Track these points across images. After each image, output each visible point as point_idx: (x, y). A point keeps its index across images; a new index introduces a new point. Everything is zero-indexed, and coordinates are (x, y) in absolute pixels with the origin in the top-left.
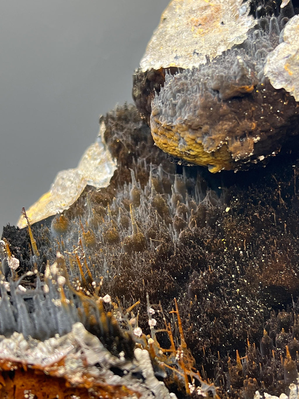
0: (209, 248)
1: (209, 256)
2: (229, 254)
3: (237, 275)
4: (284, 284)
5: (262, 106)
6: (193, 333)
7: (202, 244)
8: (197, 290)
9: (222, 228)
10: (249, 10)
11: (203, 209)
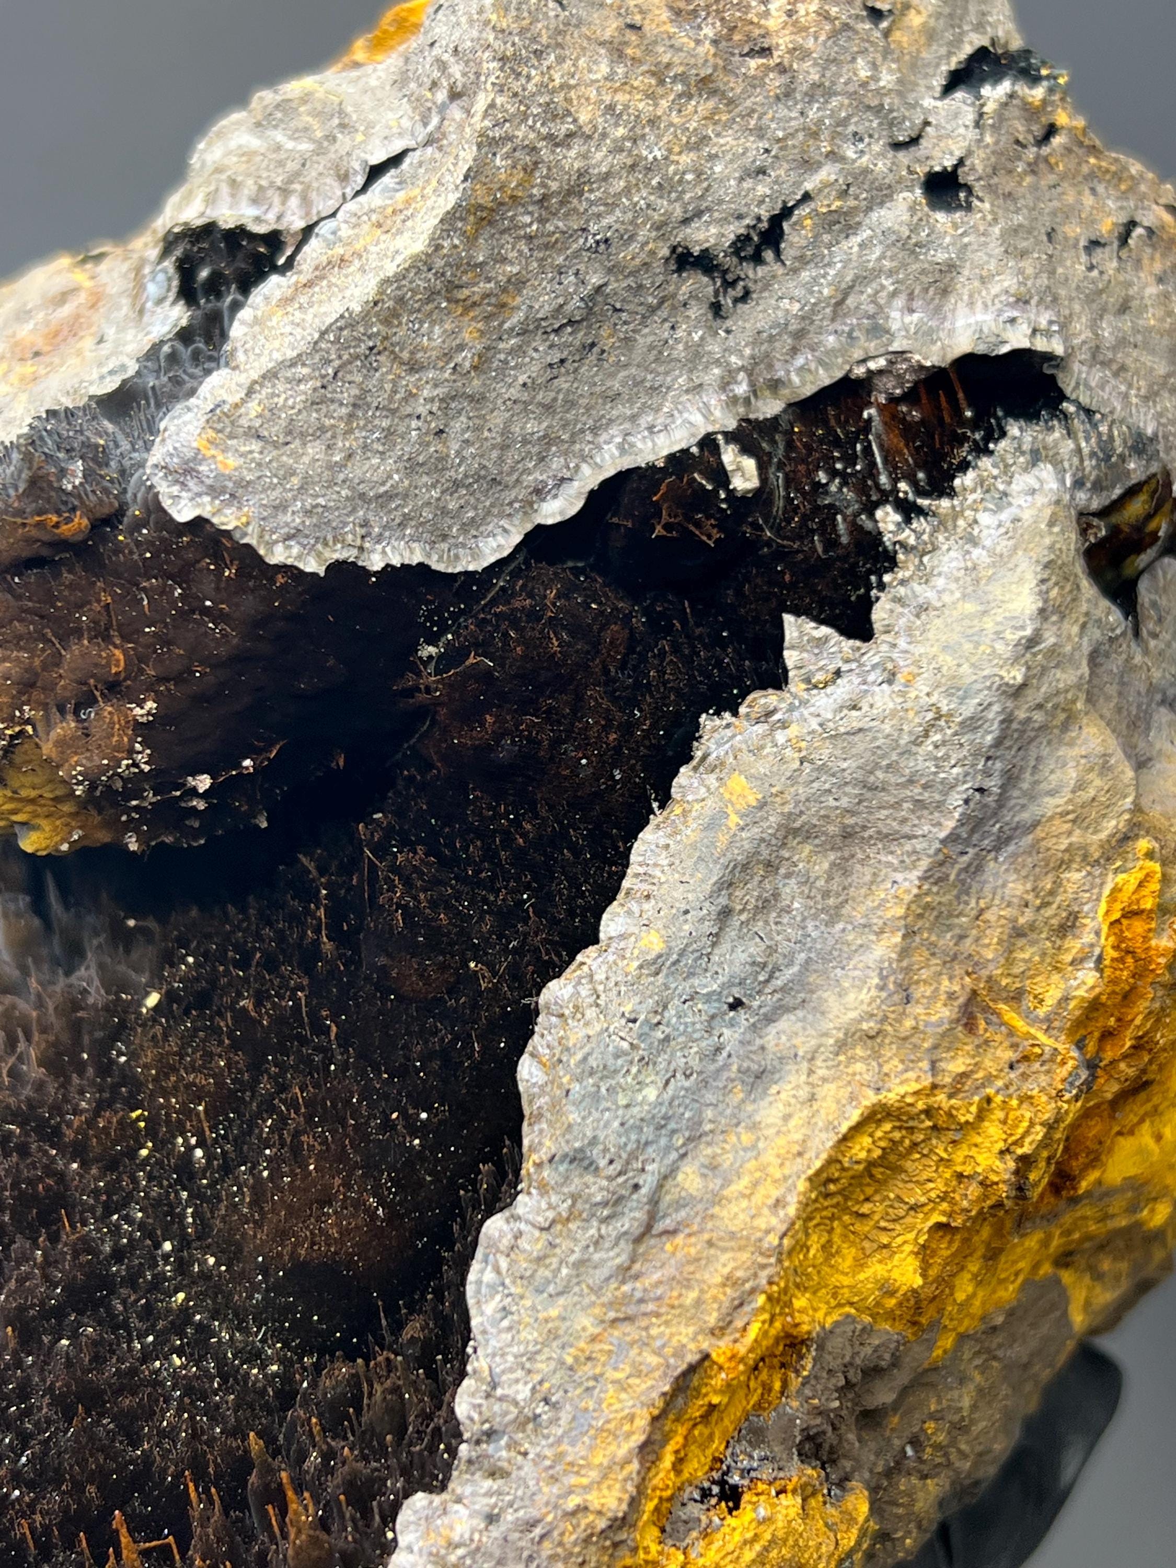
0: (78, 1151)
1: (81, 1176)
2: (159, 1163)
3: (183, 1243)
4: (336, 1253)
5: (144, 590)
7: (53, 1136)
8: (22, 1309)
9: (130, 1067)
10: (175, 283)
11: (73, 1003)
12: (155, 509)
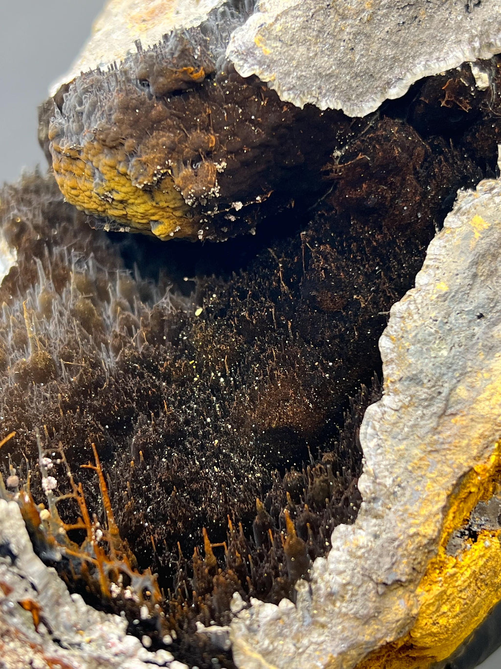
0: (167, 377)
1: (168, 389)
2: (203, 384)
3: (216, 418)
4: (291, 423)
5: (225, 109)
6: (134, 515)
7: (154, 370)
8: (145, 444)
9: (189, 342)
11: (159, 315)
12: (231, 71)
